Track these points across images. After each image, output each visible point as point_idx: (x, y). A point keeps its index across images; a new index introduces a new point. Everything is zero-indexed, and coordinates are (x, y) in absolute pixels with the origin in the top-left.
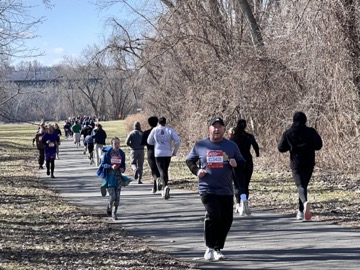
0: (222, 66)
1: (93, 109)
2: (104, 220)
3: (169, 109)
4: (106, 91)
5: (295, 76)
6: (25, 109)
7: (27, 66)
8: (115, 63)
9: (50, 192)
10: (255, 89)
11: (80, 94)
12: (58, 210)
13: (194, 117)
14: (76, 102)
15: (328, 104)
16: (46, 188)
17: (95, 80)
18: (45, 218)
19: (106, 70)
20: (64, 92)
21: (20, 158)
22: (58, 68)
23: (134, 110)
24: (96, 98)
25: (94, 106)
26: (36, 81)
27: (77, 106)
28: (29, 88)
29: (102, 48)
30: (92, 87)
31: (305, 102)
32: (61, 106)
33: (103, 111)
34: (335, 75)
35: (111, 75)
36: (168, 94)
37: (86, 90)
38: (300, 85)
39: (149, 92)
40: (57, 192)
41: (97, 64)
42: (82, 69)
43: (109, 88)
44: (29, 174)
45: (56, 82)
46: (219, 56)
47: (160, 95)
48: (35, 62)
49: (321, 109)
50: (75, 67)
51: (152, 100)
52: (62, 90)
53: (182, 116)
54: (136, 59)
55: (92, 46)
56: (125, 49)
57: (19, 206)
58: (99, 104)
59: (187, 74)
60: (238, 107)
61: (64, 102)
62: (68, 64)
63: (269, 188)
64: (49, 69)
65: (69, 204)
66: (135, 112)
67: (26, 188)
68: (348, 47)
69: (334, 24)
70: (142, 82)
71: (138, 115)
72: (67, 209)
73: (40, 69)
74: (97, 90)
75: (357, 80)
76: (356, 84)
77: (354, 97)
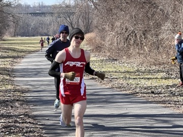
4: (80, 20)
7: (37, 5)
11: (65, 21)
22: (55, 7)
26: (42, 13)
28: (38, 17)
37: (68, 19)
61: (56, 25)
64: (50, 7)
73: (45, 7)
74: (74, 19)
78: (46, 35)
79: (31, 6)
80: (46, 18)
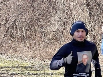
15: (71, 19)
31: (56, 18)
38: (53, 8)
60: (15, 21)
75: (88, 5)
76: (88, 7)
77: (87, 15)
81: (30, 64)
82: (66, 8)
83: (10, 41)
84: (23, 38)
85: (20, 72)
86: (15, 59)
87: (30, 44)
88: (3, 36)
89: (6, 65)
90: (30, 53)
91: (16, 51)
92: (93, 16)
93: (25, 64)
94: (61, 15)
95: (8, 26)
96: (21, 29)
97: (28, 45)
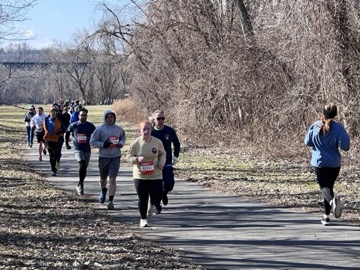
0: (211, 55)
1: (81, 93)
2: (90, 205)
3: (157, 95)
4: (95, 76)
5: (284, 66)
6: (13, 91)
7: (16, 48)
8: (104, 48)
9: (36, 176)
10: (245, 78)
11: (68, 78)
12: (44, 194)
13: (182, 104)
14: (64, 86)
15: (317, 95)
16: (33, 171)
17: (84, 64)
18: (31, 201)
19: (95, 55)
20: (53, 75)
21: (7, 141)
22: (47, 52)
23: (122, 95)
24: (84, 82)
25: (82, 90)
26: (25, 63)
27: (65, 90)
29: (91, 33)
30: (80, 70)
31: (294, 93)
32: (49, 89)
33: (91, 95)
34: (324, 66)
35: (100, 59)
36: (157, 80)
37: (74, 74)
38: (290, 78)
39: (137, 78)
40: (44, 175)
41: (86, 49)
42: (71, 53)
43: (97, 72)
44: (16, 156)
45: (45, 65)
46: (208, 44)
47: (149, 81)
48: (25, 44)
49: (310, 100)
50: (64, 50)
51: (139, 86)
52: (51, 74)
53: (169, 102)
54: (126, 44)
55: (81, 30)
56: (114, 34)
57: (5, 189)
58: (87, 88)
59: (177, 61)
60: (226, 95)
61: (52, 86)
62: (57, 47)
63: (255, 178)
64: (38, 52)
65: (56, 189)
66: (123, 98)
67: (12, 171)
68: (338, 39)
69: (325, 15)
70: (131, 68)
71: (126, 100)
72: (54, 193)
73: (29, 52)
74: (85, 74)
75: (346, 72)
76: (345, 76)
77: (343, 89)
78: (32, 102)
79: (5, 50)
80: (32, 73)
81: (251, 165)
82: (310, 77)
83: (216, 129)
84: (239, 124)
85: (237, 177)
86: (229, 157)
87: (251, 133)
88: (206, 120)
89: (214, 165)
90: (251, 149)
91: (228, 144)
92: (354, 90)
93: (245, 166)
94: (302, 88)
95: (213, 104)
96: (236, 110)
97: (246, 134)
